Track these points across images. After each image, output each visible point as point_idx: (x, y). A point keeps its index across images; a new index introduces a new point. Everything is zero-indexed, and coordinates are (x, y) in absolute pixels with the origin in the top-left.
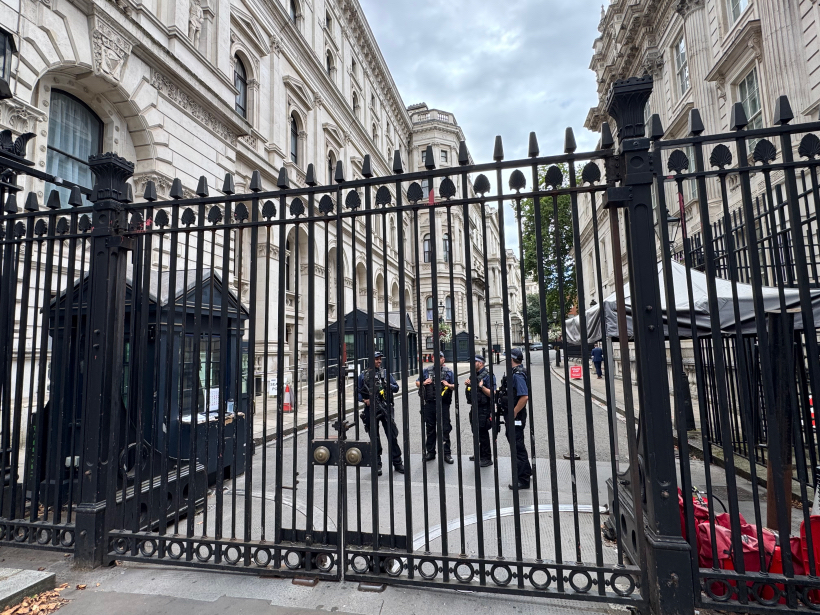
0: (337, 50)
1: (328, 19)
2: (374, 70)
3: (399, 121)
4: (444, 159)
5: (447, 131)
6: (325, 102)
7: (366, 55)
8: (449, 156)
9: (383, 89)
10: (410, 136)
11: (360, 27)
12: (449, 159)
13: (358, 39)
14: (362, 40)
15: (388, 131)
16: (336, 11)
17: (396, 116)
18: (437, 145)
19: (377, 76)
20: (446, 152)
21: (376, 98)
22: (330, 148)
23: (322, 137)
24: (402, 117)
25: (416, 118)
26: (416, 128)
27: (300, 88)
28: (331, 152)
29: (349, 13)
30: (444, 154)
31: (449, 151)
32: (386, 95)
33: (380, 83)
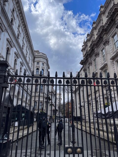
0: (20, 34)
1: (19, 26)
2: (28, 40)
3: (32, 54)
5: (44, 58)
6: (16, 46)
7: (27, 37)
9: (29, 45)
10: (34, 58)
11: (26, 30)
13: (25, 32)
14: (26, 33)
15: (29, 56)
16: (21, 25)
17: (32, 53)
18: (41, 61)
19: (28, 42)
20: (43, 64)
21: (27, 47)
22: (15, 58)
23: (14, 55)
24: (33, 53)
25: (36, 54)
26: (36, 57)
27: (11, 42)
28: (16, 59)
29: (24, 26)
32: (30, 47)
33: (29, 44)
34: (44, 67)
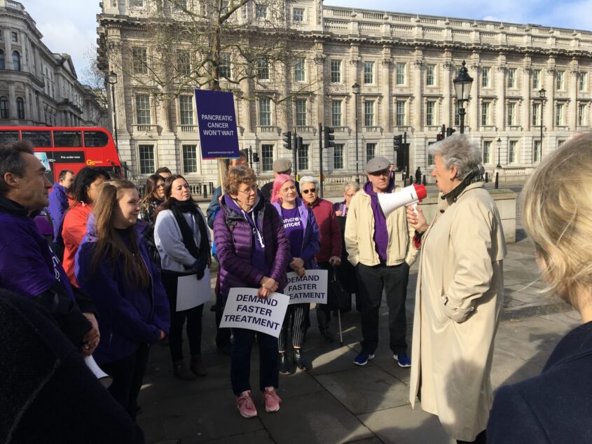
4: (14, 39)
5: (16, 18)
8: (18, 37)
12: (19, 40)
18: (8, 28)
20: (16, 34)
30: (14, 35)
31: (18, 32)
34: (19, 44)
